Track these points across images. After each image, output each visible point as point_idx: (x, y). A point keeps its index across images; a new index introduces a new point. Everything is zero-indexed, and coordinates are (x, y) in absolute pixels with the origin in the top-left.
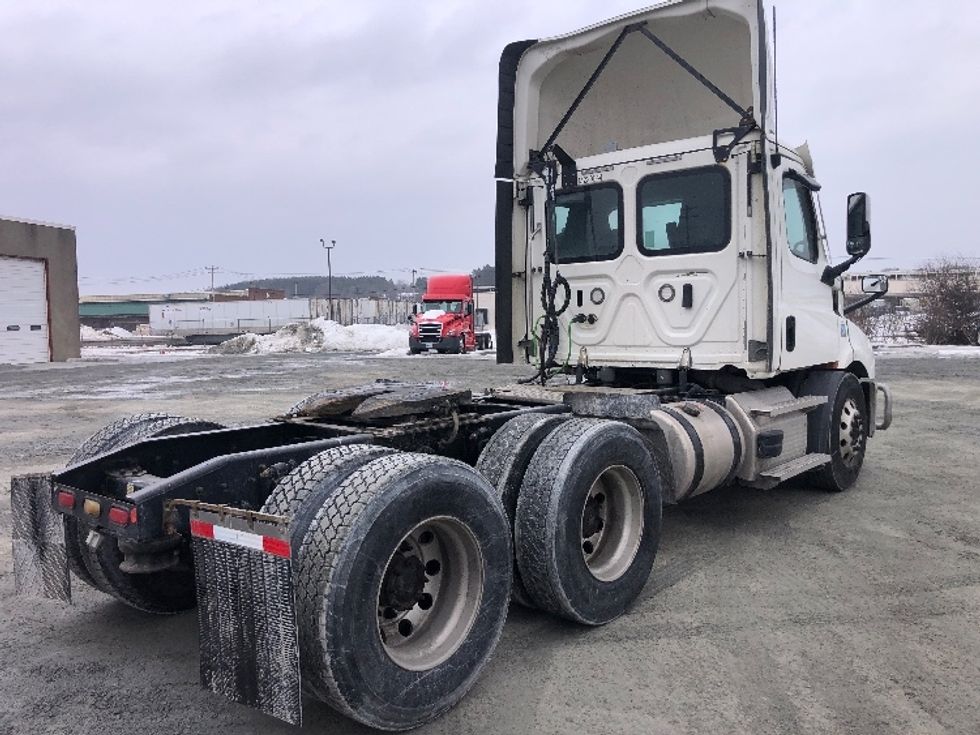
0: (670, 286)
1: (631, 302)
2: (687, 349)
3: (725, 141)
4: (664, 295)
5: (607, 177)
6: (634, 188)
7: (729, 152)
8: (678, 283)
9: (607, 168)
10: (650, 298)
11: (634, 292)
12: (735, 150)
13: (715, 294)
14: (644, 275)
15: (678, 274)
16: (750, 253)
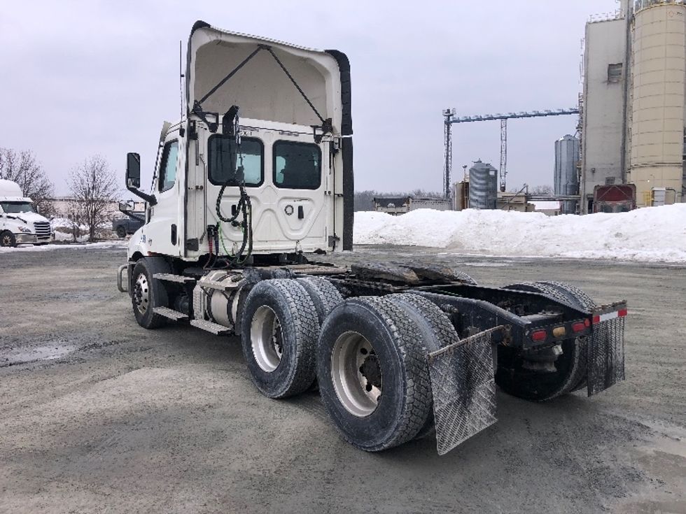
0: (292, 207)
1: (269, 214)
2: (298, 241)
3: (319, 132)
4: (288, 211)
5: (255, 134)
6: (272, 146)
7: (321, 139)
8: (296, 205)
9: (253, 129)
10: (281, 213)
11: (272, 208)
12: (323, 139)
13: (314, 212)
14: (278, 199)
15: (295, 199)
16: (329, 192)
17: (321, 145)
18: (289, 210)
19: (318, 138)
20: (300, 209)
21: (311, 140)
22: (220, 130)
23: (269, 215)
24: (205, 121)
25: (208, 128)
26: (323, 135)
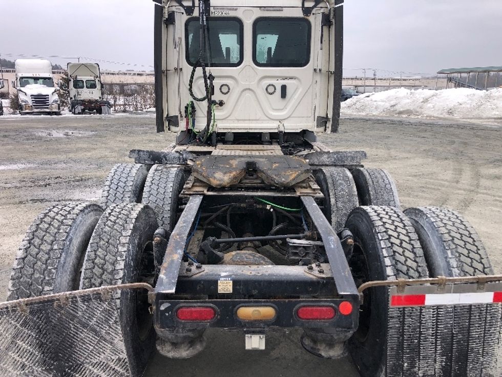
0: (274, 86)
2: (281, 121)
3: (309, 4)
4: (269, 90)
5: (232, 14)
7: (311, 11)
9: (230, 8)
10: (261, 92)
11: (250, 88)
12: (314, 11)
13: (300, 91)
14: (258, 78)
15: (277, 78)
16: (320, 70)
17: (311, 18)
18: (271, 89)
19: (307, 11)
20: (284, 88)
21: (299, 13)
22: (196, 13)
23: (247, 94)
24: (182, 5)
25: (184, 13)
26: (315, 6)
